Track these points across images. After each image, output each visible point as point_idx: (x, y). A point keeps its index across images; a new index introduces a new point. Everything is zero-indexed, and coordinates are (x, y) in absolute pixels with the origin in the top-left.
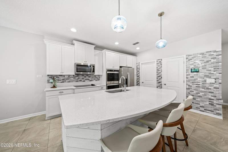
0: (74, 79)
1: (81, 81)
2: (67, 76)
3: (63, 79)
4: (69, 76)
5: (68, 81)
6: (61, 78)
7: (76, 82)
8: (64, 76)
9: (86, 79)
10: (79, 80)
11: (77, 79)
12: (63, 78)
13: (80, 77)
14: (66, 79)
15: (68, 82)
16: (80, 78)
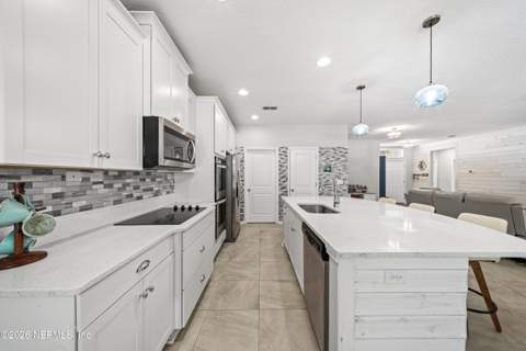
0: (107, 190)
1: (130, 196)
2: (79, 177)
3: (55, 196)
4: (86, 175)
5: (84, 203)
6: (46, 191)
7: (116, 203)
8: (62, 173)
9: (144, 190)
10: (125, 194)
11: (119, 189)
12: (58, 190)
13: (128, 181)
14: (75, 195)
15: (83, 209)
16: (128, 185)
